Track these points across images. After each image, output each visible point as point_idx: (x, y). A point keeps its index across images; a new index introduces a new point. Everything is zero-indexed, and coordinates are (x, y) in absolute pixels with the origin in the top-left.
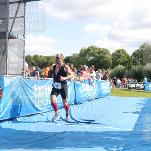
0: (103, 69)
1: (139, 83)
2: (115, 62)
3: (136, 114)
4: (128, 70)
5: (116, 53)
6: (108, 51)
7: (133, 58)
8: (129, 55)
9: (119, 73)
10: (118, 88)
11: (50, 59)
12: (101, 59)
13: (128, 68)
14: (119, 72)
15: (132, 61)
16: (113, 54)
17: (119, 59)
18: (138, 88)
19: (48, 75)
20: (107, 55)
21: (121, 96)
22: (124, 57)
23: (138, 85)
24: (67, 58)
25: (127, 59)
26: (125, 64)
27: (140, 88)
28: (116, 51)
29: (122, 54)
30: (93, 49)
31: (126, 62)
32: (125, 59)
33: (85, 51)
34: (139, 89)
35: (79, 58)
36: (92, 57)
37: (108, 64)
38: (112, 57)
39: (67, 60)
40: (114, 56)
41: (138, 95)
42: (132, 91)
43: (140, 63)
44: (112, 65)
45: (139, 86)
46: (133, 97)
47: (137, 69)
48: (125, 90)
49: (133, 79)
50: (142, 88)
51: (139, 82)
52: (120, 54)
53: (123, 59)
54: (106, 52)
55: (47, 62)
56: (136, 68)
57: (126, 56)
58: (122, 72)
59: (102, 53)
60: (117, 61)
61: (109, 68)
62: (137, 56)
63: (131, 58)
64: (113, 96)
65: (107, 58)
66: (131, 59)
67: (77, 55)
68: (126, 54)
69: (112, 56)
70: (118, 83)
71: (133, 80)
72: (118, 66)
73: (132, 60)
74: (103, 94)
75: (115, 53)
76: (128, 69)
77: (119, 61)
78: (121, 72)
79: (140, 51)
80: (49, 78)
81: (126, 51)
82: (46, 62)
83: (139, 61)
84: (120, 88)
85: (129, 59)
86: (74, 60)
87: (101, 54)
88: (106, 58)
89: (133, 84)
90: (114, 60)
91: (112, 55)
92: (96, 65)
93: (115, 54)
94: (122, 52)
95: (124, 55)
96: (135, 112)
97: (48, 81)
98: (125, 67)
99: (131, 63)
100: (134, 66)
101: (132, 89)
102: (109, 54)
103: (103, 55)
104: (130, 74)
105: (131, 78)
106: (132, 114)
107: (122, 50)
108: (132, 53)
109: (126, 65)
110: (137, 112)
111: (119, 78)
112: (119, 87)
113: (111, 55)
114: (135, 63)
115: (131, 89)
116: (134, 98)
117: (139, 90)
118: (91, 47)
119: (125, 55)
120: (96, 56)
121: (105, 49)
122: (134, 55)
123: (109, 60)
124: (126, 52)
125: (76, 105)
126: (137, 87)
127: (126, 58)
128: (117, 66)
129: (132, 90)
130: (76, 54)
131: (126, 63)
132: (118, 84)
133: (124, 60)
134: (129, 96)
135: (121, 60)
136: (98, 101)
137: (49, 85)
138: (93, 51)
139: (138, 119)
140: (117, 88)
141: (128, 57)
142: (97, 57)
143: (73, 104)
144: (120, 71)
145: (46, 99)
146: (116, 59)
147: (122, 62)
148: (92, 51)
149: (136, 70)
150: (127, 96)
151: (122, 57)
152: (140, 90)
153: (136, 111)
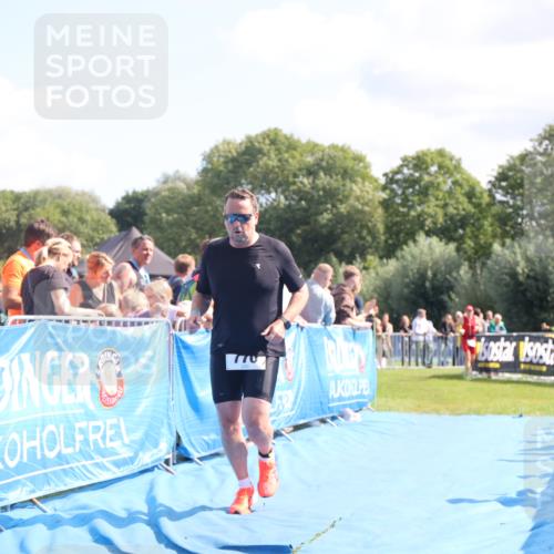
0: (334, 259)
1: (533, 339)
2: (398, 219)
3: (518, 508)
4: (472, 267)
5: (406, 171)
6: (359, 159)
7: (499, 197)
8: (479, 183)
9: (423, 285)
10: (421, 367)
11: (34, 206)
12: (322, 207)
13: (470, 252)
14: (423, 276)
15: (494, 216)
16: (391, 179)
17: (421, 203)
18: (531, 363)
19: (19, 299)
20: (355, 182)
21: (437, 412)
22: (450, 192)
23: (529, 349)
24: (127, 199)
25: (466, 206)
26: (456, 230)
27: (538, 364)
28: (405, 159)
29: (441, 179)
30: (279, 151)
31: (463, 222)
32: (458, 202)
33: (233, 160)
34: (534, 368)
35: (196, 200)
36: (273, 195)
37: (365, 233)
38: (384, 195)
39: (131, 213)
40: (392, 190)
41: (526, 401)
42: (496, 381)
43: (539, 225)
44: (383, 238)
45: (532, 354)
46: (500, 413)
47: (519, 258)
48: (459, 377)
49: (499, 316)
50: (549, 366)
51: (535, 334)
52: (429, 174)
53: (446, 205)
54: (350, 164)
55: (17, 222)
56: (515, 253)
57: (460, 185)
58: (439, 276)
59: (329, 171)
60: (413, 213)
61: (370, 257)
62: (521, 185)
63: (486, 199)
64: (390, 410)
65: (358, 199)
66: (490, 205)
67: (184, 181)
68: (458, 177)
69: (384, 188)
70: (421, 338)
71: (501, 324)
72: (415, 241)
73: (496, 209)
74: (333, 400)
75: (398, 171)
76: (469, 259)
77: (419, 216)
78: (435, 275)
79: (539, 158)
80: (27, 313)
81: (459, 161)
82: (12, 223)
83: (532, 217)
84: (429, 366)
85: (478, 206)
86: (168, 212)
87: (322, 174)
88: (352, 201)
89: (502, 343)
90: (397, 213)
91: (383, 181)
92: (294, 238)
93: (399, 177)
94: (440, 167)
95: (449, 182)
96: (514, 495)
97: (23, 332)
98: (458, 250)
99: (490, 229)
100: (508, 241)
101: (496, 370)
102: (366, 177)
103: (335, 184)
104: (482, 287)
105: (490, 313)
106: (500, 506)
107: (441, 153)
108: (495, 174)
109: (460, 240)
110: (522, 498)
111: (423, 312)
112: (424, 364)
113: (376, 181)
114: (509, 226)
115: (488, 370)
116: (506, 419)
117: (535, 378)
118: (266, 135)
119: (455, 183)
120: (293, 188)
121: (343, 149)
122: (504, 184)
123: (367, 208)
124: (457, 167)
125: (185, 466)
126: (522, 358)
127: (463, 199)
128: (411, 243)
129: (493, 376)
130: (178, 178)
131: (463, 227)
132: (417, 343)
133: (451, 210)
134: (478, 412)
135: (432, 209)
136: (309, 440)
137: (26, 357)
138: (280, 160)
139: (528, 534)
140: (413, 366)
141: (470, 195)
142: (298, 192)
143: (167, 462)
144: (430, 273)
145: (15, 436)
146: (403, 205)
147: (441, 220)
148: (273, 162)
149: (517, 264)
150: (469, 412)
151: (441, 195)
152: (540, 373)
153: (520, 493)
